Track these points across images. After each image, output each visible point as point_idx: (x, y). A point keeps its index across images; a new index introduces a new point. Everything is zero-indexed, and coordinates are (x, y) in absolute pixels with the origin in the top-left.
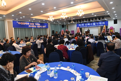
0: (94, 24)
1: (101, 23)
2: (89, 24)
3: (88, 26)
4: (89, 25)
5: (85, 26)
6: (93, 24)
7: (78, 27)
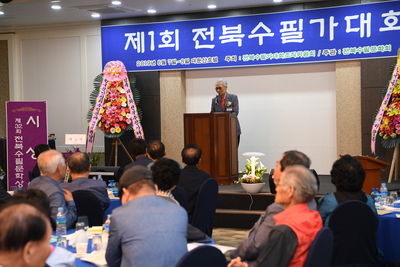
0: (291, 31)
1: (366, 20)
2: (232, 34)
3: (222, 50)
4: (232, 48)
5: (187, 49)
6: (276, 29)
7: (117, 67)
